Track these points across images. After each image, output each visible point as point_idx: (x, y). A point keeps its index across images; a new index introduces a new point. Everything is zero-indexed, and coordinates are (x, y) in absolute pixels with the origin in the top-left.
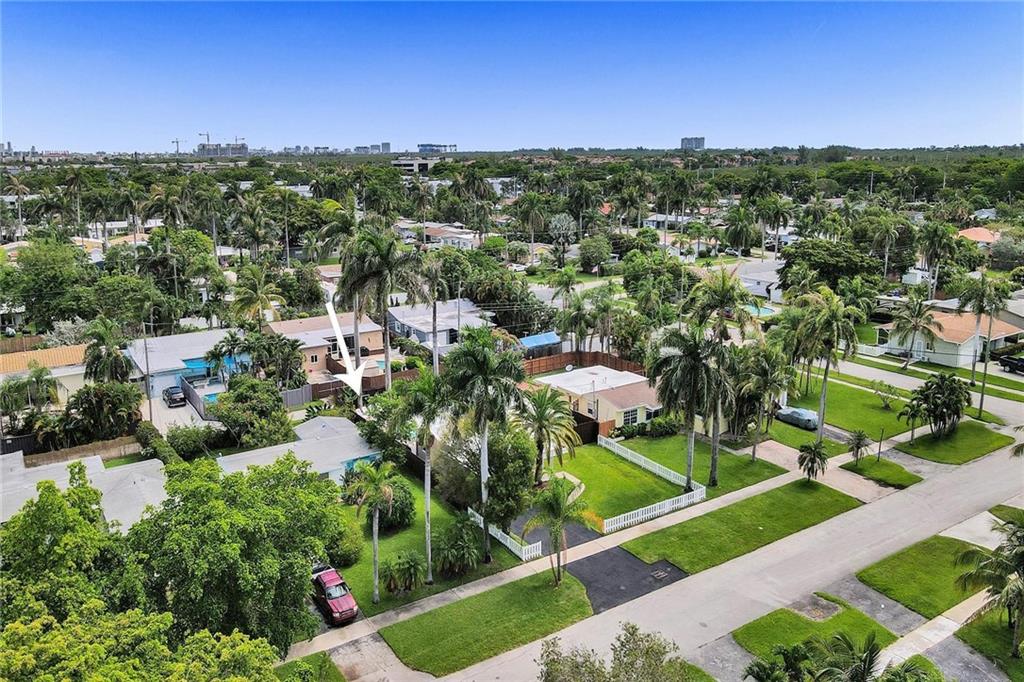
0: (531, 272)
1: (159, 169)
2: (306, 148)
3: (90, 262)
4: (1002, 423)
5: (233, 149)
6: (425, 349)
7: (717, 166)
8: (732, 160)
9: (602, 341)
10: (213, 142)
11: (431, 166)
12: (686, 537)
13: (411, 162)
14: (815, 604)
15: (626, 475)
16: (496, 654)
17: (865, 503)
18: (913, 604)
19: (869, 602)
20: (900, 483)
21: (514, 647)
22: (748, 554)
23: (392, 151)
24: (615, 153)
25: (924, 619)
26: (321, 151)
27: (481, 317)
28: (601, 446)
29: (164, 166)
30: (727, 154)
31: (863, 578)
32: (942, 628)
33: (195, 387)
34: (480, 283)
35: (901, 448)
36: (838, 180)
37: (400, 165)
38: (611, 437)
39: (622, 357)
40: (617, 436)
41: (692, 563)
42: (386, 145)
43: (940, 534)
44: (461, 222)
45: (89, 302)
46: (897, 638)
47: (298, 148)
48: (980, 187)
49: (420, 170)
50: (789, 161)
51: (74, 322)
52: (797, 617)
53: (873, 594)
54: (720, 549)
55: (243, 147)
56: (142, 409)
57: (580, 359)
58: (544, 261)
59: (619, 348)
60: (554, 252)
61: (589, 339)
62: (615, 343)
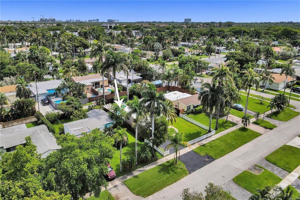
0: (148, 60)
1: (29, 26)
2: (73, 20)
3: (11, 57)
4: (295, 108)
5: (51, 20)
7: (196, 27)
8: (200, 26)
9: (175, 83)
10: (45, 18)
11: (113, 27)
12: (212, 147)
13: (107, 25)
14: (255, 168)
15: (190, 126)
16: (162, 189)
17: (262, 134)
18: (284, 168)
19: (271, 168)
20: (270, 127)
21: (167, 186)
22: (231, 152)
23: (99, 22)
24: (166, 23)
25: (288, 173)
26: (78, 21)
27: (137, 75)
28: (180, 117)
29: (30, 25)
30: (198, 24)
31: (267, 159)
32: (294, 176)
33: (51, 99)
34: (136, 65)
35: (269, 116)
36: (233, 32)
37: (104, 26)
38: (183, 114)
39: (182, 88)
40: (185, 114)
41: (215, 156)
42: (98, 20)
43: (287, 144)
44: (125, 44)
45: (14, 71)
46: (282, 180)
47: (71, 20)
48: (273, 35)
49: (110, 28)
50: (217, 26)
51: (10, 77)
52: (251, 173)
53: (272, 165)
54: (223, 151)
55: (54, 20)
56: (36, 107)
57: (170, 89)
58: (152, 57)
59: (181, 85)
60: (155, 54)
61: (171, 82)
62: (180, 84)
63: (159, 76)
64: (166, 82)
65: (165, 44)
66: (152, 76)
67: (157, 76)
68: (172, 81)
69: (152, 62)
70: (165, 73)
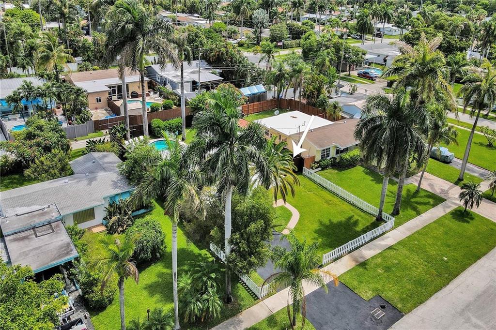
0: (241, 45)
6: (176, 95)
9: (294, 92)
12: (389, 268)
15: (328, 202)
27: (213, 73)
28: (305, 176)
34: (211, 50)
38: (312, 169)
39: (308, 103)
40: (317, 168)
44: (198, 14)
54: (420, 283)
57: (282, 105)
58: (248, 38)
59: (308, 98)
60: (255, 32)
61: (285, 90)
62: (305, 94)
63: (259, 75)
64: (275, 89)
65: (276, 13)
66: (244, 76)
67: (254, 76)
68: (288, 88)
69: (248, 47)
70: (272, 69)
